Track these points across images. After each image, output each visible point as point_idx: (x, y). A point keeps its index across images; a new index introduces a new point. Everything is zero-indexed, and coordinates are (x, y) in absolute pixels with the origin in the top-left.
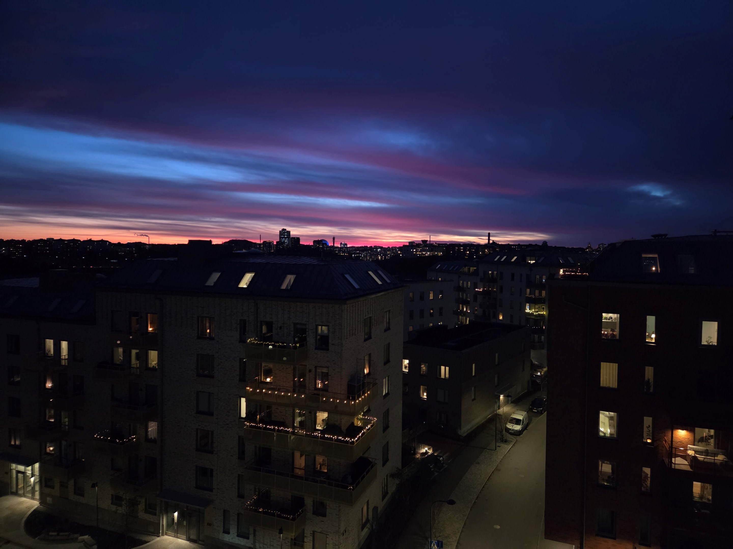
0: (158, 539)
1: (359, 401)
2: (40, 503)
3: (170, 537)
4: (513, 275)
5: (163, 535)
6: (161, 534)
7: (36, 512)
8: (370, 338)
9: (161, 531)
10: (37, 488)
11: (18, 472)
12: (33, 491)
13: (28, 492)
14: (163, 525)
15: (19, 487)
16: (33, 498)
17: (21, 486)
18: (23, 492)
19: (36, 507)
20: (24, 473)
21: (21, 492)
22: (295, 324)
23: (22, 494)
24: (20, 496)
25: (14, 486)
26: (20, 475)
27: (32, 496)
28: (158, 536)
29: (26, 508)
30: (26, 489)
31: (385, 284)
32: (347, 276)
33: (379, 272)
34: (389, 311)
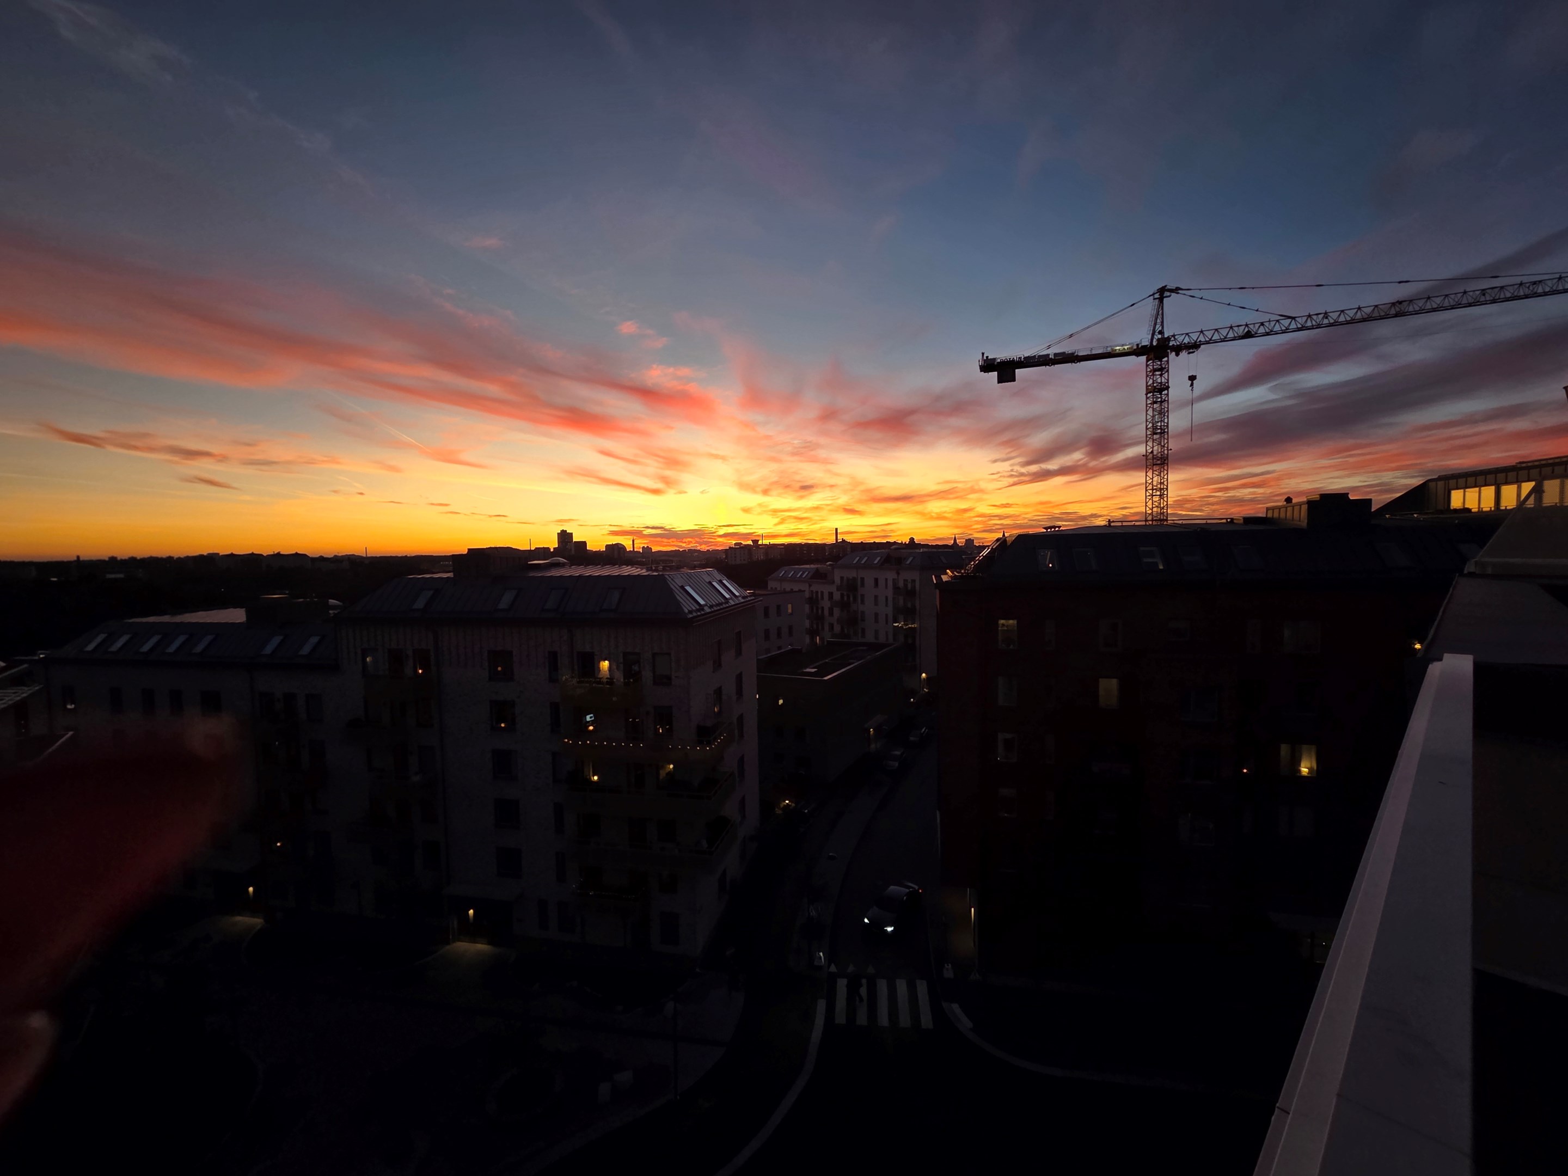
0: (448, 947)
1: (716, 745)
2: (265, 921)
3: (465, 943)
4: (876, 580)
5: (454, 941)
6: (451, 941)
7: (260, 933)
8: (720, 665)
9: (451, 937)
14: (454, 928)
16: (255, 915)
19: (260, 926)
22: (625, 654)
27: (252, 912)
28: (448, 944)
29: (245, 929)
31: (733, 597)
32: (688, 588)
33: (725, 582)
34: (740, 632)
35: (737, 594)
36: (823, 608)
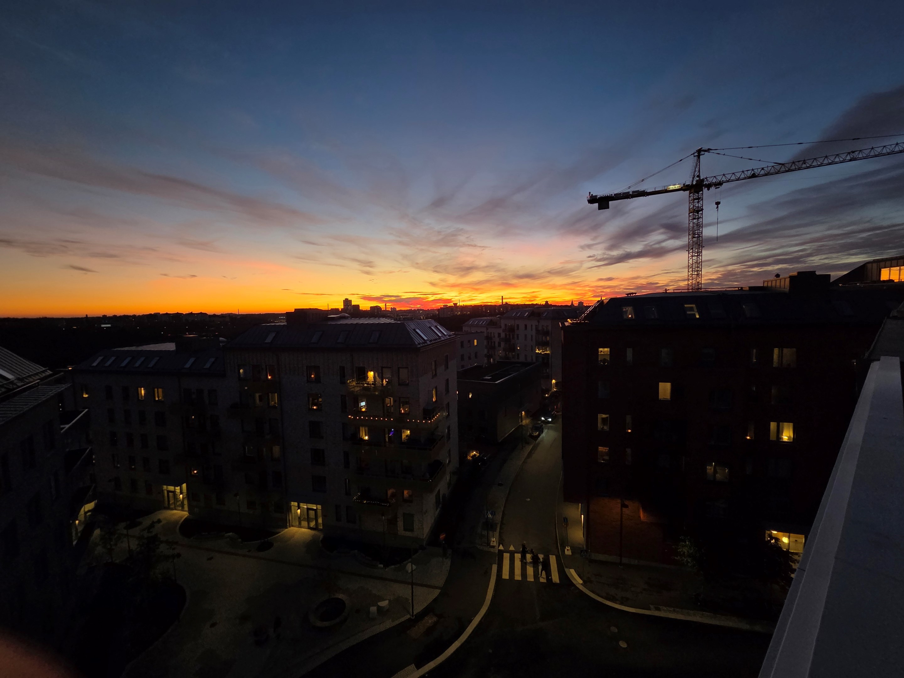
0: (286, 530)
1: (434, 420)
2: (189, 513)
3: (295, 528)
4: (526, 326)
5: (290, 527)
6: (288, 527)
7: (186, 519)
8: (436, 375)
9: (288, 524)
10: (186, 502)
11: (169, 492)
12: (182, 505)
13: (178, 506)
14: (290, 520)
15: (171, 503)
16: (183, 510)
17: (172, 501)
18: (174, 506)
19: (186, 516)
20: (174, 492)
21: (172, 506)
23: (174, 508)
24: (172, 509)
25: (166, 503)
26: (171, 494)
27: (182, 508)
28: (287, 528)
29: (179, 517)
30: (177, 504)
31: (443, 335)
32: (417, 330)
33: (438, 327)
34: (447, 356)
35: (446, 334)
36: (494, 342)
